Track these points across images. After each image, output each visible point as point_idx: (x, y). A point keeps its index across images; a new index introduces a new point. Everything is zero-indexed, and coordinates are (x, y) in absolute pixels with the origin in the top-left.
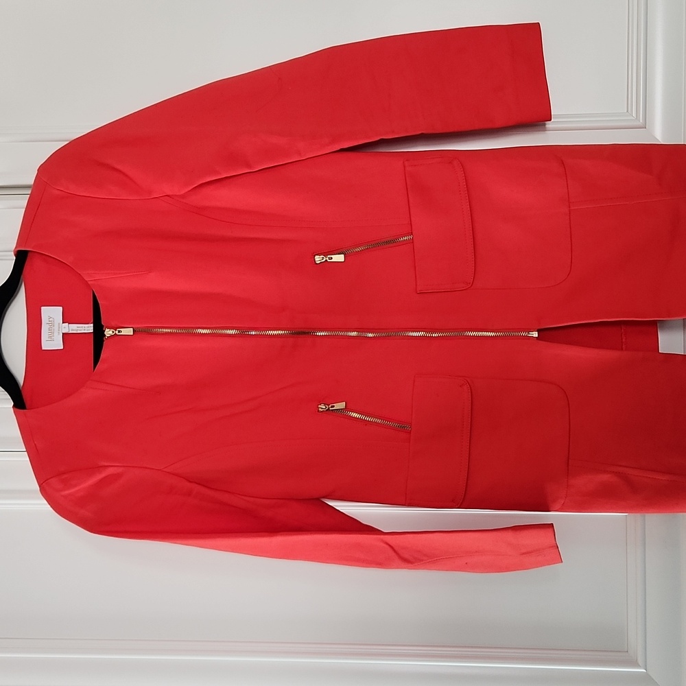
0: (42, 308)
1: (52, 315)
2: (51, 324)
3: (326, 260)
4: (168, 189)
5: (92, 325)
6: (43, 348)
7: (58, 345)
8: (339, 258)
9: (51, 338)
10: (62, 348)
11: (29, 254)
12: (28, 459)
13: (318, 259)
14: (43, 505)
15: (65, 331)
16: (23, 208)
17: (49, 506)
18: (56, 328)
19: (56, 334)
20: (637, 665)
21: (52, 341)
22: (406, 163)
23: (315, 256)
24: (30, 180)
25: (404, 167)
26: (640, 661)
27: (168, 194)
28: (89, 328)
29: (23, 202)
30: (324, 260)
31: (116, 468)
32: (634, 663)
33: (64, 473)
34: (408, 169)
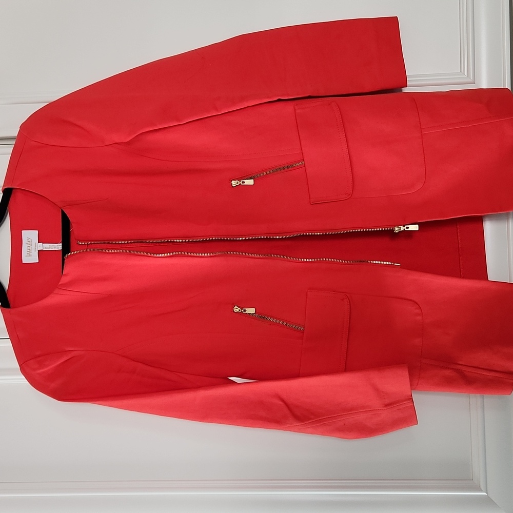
0: (23, 231)
1: (30, 237)
2: (30, 243)
3: (240, 184)
4: (116, 138)
5: (61, 244)
6: (23, 262)
7: (35, 259)
8: (250, 182)
9: (29, 255)
10: (38, 262)
11: (13, 191)
12: (11, 345)
13: (234, 183)
14: (22, 380)
15: (40, 249)
16: (9, 154)
17: (26, 380)
18: (33, 246)
19: (33, 251)
20: (480, 490)
21: (30, 256)
22: (296, 107)
23: (231, 181)
24: (15, 133)
25: (295, 110)
26: (482, 487)
27: (117, 142)
28: (59, 247)
29: (9, 149)
30: (239, 183)
31: (78, 352)
32: (478, 489)
33: (39, 356)
34: (298, 111)
